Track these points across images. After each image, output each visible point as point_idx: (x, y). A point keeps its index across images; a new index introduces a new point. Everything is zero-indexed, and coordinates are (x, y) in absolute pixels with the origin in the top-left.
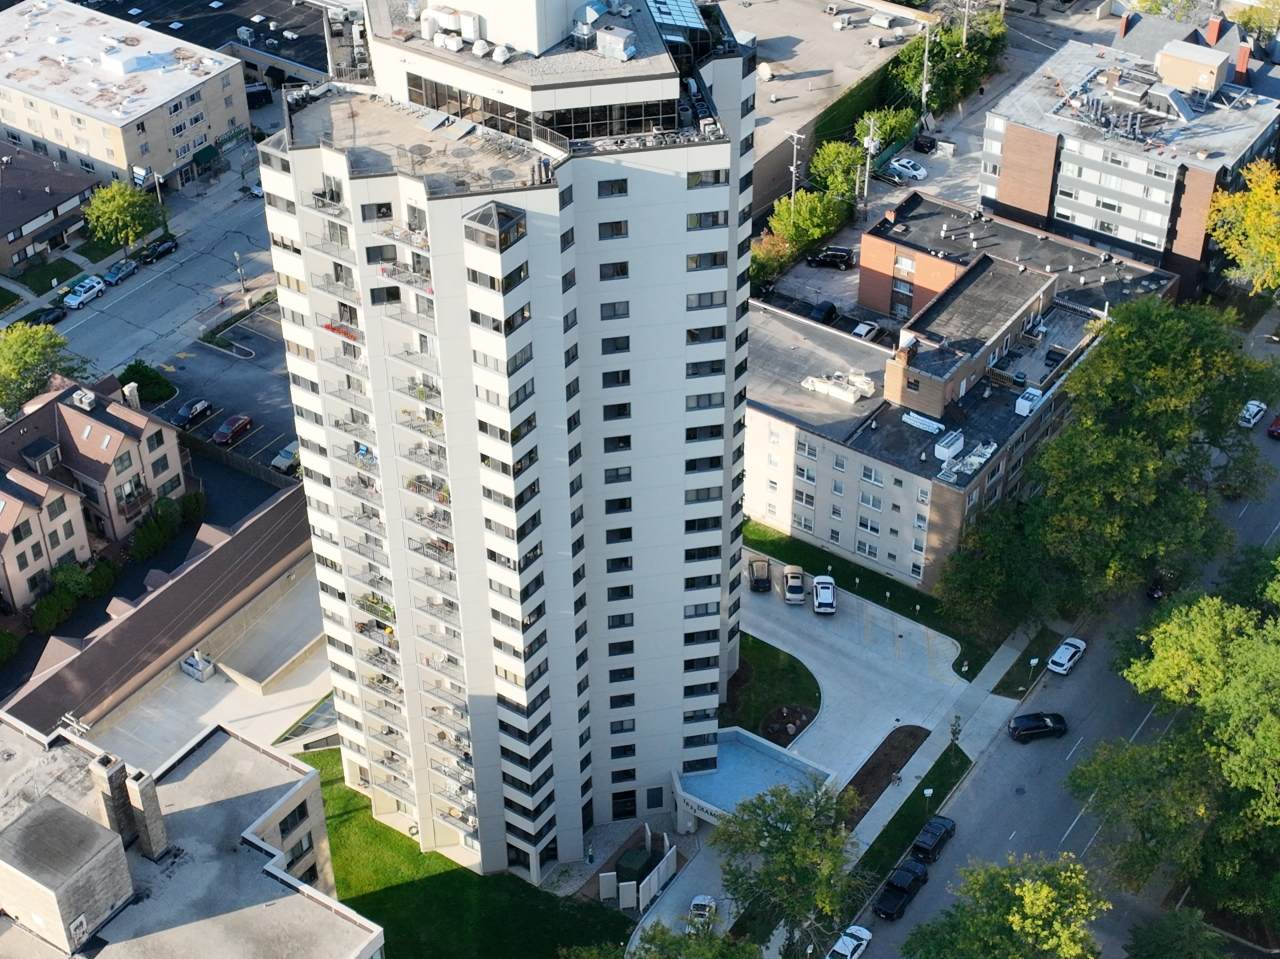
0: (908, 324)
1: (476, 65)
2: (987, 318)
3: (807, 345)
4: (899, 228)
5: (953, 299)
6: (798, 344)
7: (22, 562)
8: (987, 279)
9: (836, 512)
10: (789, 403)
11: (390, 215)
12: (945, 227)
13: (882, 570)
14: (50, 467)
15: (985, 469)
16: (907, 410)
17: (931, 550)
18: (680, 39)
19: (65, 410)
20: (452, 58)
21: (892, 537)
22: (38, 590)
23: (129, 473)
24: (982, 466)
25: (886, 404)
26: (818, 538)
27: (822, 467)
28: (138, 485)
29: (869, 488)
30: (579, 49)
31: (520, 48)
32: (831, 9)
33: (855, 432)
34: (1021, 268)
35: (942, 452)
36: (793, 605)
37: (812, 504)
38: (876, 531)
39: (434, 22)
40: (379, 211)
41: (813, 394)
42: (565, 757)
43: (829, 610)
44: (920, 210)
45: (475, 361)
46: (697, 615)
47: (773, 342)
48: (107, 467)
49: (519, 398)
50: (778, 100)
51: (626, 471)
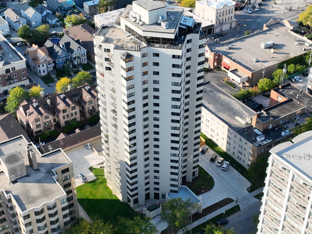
0: (264, 109)
1: (135, 24)
2: (284, 112)
3: (241, 110)
4: (281, 90)
5: (279, 107)
6: (240, 109)
7: (64, 117)
8: (290, 104)
9: (234, 148)
10: (230, 121)
11: (110, 52)
12: (292, 92)
13: (242, 164)
14: (77, 100)
15: (266, 145)
16: (256, 128)
17: (251, 161)
18: (184, 27)
19: (83, 89)
20: (132, 22)
21: (244, 156)
22: (67, 124)
23: (92, 105)
24: (266, 144)
25: (252, 126)
26: (230, 154)
27: (232, 137)
28: (93, 108)
29: (241, 143)
30: (158, 25)
31: (146, 23)
32: (297, 40)
33: (241, 130)
34: (299, 103)
35: (258, 139)
36: (218, 166)
37: (230, 145)
38: (241, 154)
39: (132, 15)
40: (108, 51)
41: (237, 120)
42: (141, 180)
43: (225, 169)
44: (289, 87)
45: (122, 86)
46: (173, 156)
47: (234, 108)
48: (87, 102)
49: (130, 96)
50: (272, 58)
51: (158, 119)
